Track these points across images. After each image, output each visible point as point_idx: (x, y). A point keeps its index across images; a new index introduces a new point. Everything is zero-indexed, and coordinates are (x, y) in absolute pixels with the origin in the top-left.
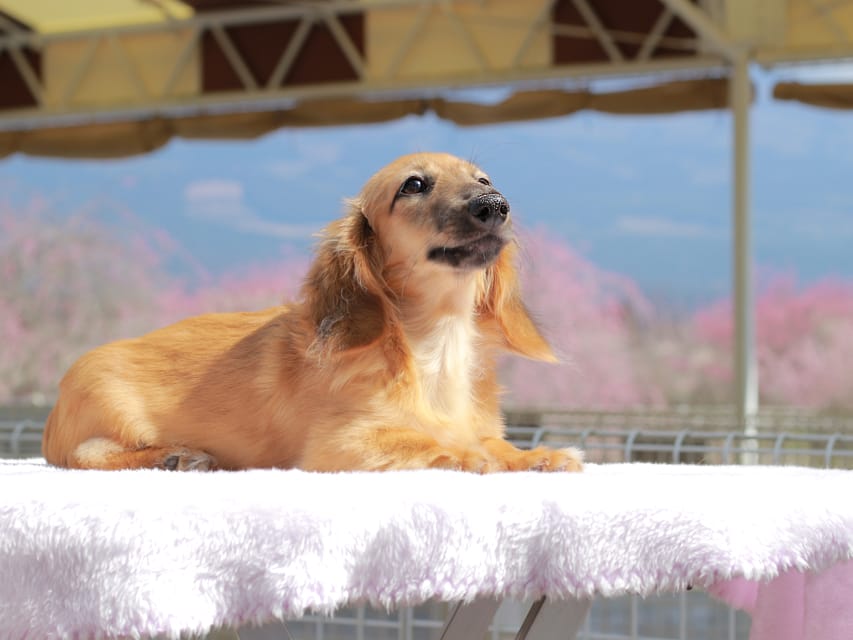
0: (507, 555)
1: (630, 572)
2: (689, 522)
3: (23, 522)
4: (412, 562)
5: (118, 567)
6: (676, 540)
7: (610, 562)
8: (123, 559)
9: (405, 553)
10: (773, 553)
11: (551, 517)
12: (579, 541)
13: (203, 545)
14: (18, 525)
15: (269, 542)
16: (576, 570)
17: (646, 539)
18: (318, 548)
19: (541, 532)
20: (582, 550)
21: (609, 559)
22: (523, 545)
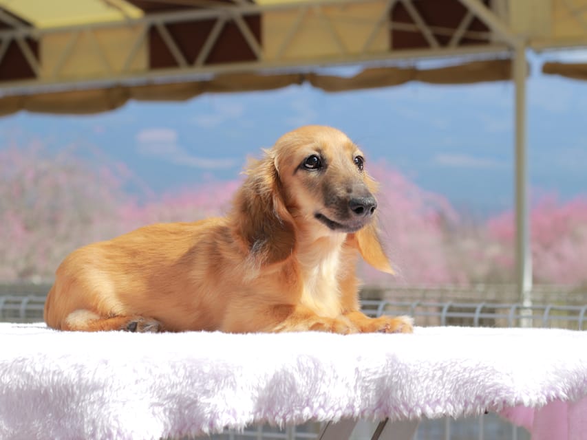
0: (362, 389)
1: (446, 402)
2: (486, 368)
3: (32, 368)
4: (297, 395)
5: (97, 398)
6: (477, 380)
7: (432, 395)
8: (100, 393)
9: (293, 389)
10: (543, 389)
11: (392, 364)
12: (411, 380)
13: (155, 383)
14: (29, 370)
15: (200, 381)
16: (409, 401)
17: (457, 379)
18: (233, 386)
19: (385, 374)
20: (413, 387)
21: (431, 393)
22: (373, 383)
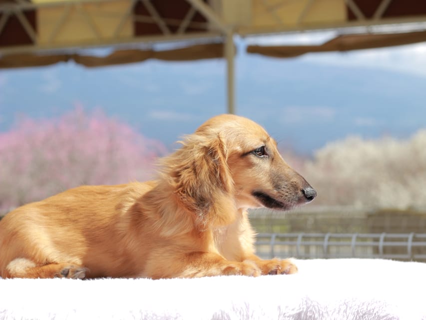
2: (379, 302)
6: (373, 312)
11: (306, 301)
17: (358, 311)
22: (291, 317)
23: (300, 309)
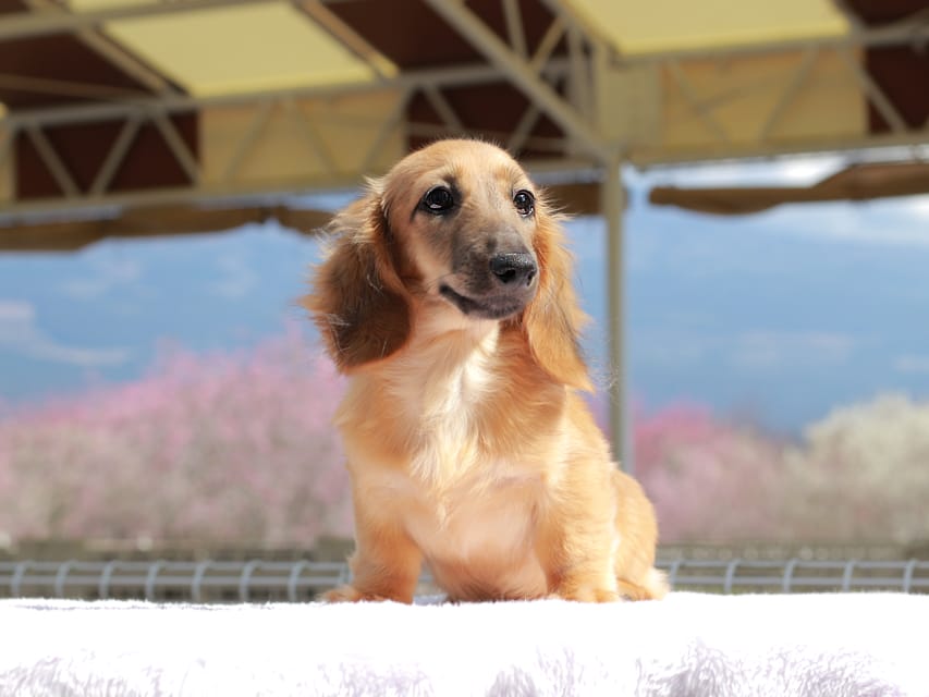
0: (647, 696)
2: (857, 652)
3: (70, 674)
6: (842, 674)
12: (732, 678)
14: (64, 678)
17: (809, 672)
18: (429, 696)
19: (686, 668)
23: (684, 665)
